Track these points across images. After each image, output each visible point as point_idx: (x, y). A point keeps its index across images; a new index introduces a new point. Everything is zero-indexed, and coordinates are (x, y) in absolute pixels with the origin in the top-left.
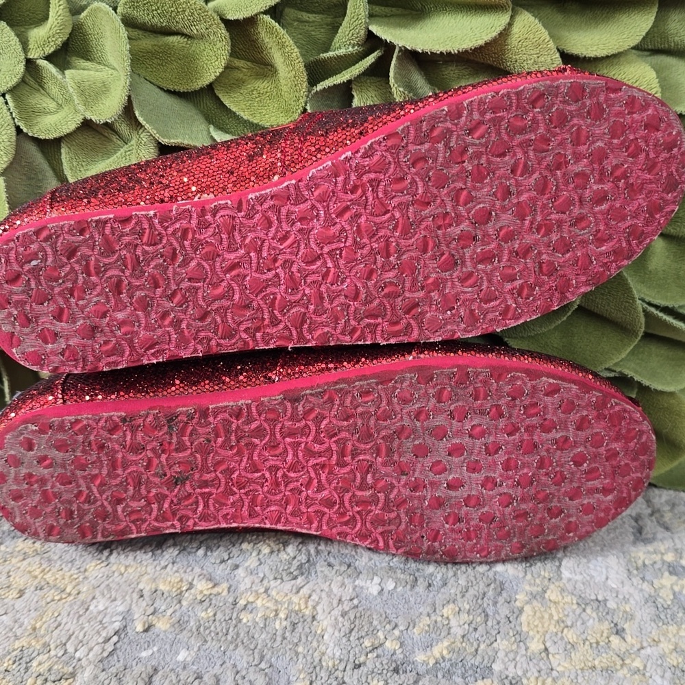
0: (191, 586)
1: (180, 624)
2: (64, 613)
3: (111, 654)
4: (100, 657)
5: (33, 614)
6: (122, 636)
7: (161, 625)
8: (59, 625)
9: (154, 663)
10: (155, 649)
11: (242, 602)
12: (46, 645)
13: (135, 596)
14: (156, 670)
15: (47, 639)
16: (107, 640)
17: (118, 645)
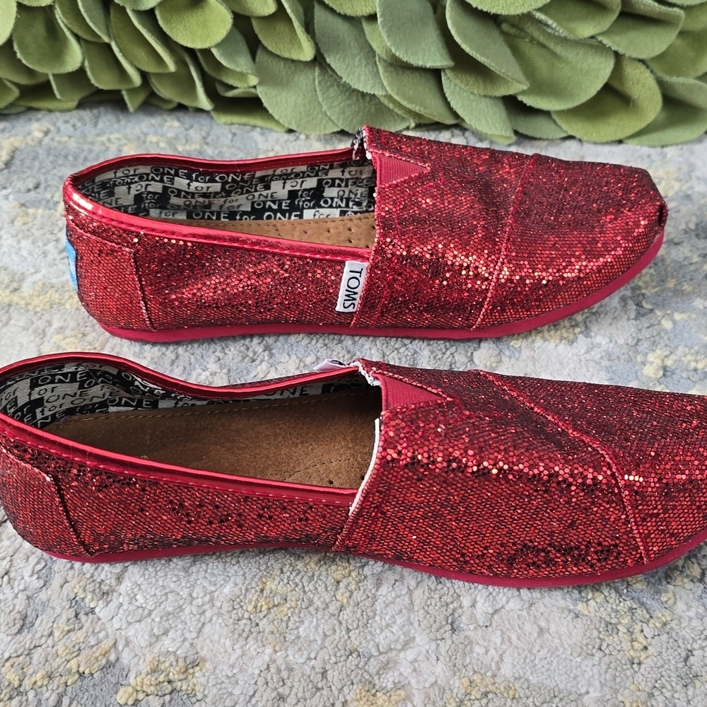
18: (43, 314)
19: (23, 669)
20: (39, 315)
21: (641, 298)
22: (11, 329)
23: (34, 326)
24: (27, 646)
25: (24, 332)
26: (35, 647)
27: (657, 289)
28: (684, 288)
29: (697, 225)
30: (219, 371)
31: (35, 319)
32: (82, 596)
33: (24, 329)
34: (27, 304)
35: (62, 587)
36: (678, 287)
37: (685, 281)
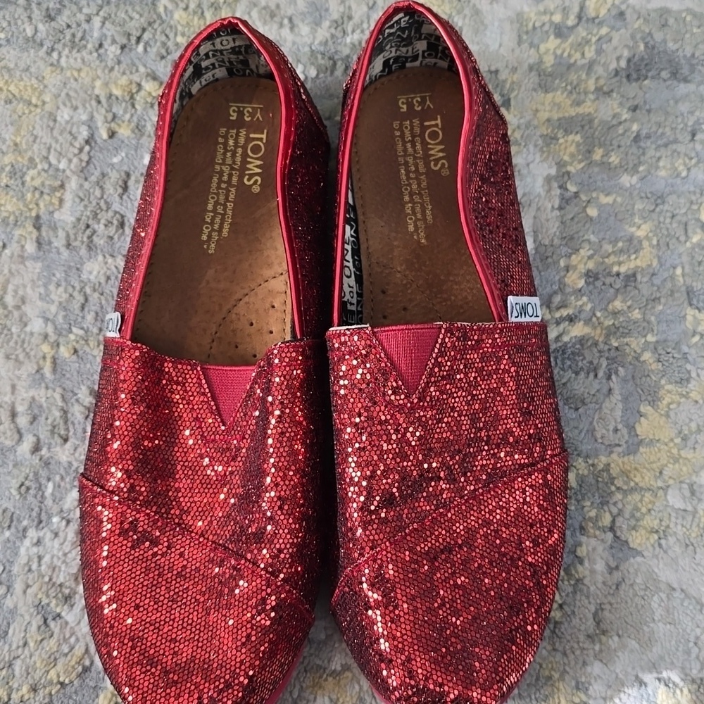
0: (140, 87)
1: (139, 130)
2: (37, 127)
3: (88, 163)
4: (80, 168)
5: (11, 129)
6: (93, 144)
7: (124, 132)
8: (36, 137)
9: (125, 168)
10: (123, 154)
12: (31, 160)
13: (94, 103)
14: (128, 175)
15: (30, 153)
16: (81, 150)
17: (92, 154)
19: (8, 683)
21: (566, 177)
24: (7, 659)
26: (14, 658)
27: (582, 164)
28: (611, 160)
29: (629, 61)
32: (47, 601)
35: (25, 592)
36: (605, 159)
37: (613, 150)
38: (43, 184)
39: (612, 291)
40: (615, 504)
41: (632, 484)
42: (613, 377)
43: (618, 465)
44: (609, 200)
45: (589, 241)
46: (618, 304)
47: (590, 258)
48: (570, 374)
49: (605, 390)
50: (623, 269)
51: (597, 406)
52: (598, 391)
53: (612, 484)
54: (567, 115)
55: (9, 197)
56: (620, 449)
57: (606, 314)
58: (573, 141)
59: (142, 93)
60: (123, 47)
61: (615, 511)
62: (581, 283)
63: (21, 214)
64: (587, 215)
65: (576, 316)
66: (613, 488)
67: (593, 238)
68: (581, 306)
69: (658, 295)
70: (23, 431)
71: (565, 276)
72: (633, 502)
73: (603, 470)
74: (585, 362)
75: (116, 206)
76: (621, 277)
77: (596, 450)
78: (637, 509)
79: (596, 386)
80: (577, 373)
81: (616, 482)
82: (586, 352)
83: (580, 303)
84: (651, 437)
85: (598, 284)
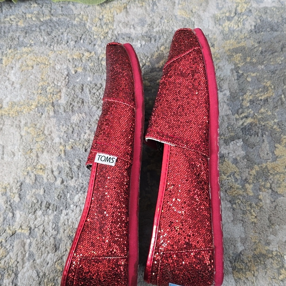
0: (83, 55)
1: (85, 69)
2: (49, 72)
3: (68, 82)
4: (66, 84)
5: (40, 74)
6: (69, 76)
7: (80, 70)
8: (49, 76)
9: (82, 83)
10: (80, 78)
11: (100, 58)
12: (48, 83)
13: (68, 62)
14: (83, 85)
15: (48, 81)
16: (65, 78)
17: (69, 79)
18: (16, 118)
19: (62, 264)
20: (15, 118)
21: (238, 69)
22: (6, 127)
23: (15, 124)
24: (60, 256)
25: (12, 127)
26: (63, 256)
27: (243, 63)
28: (253, 61)
29: (255, 26)
30: (91, 133)
31: (14, 121)
32: (72, 235)
33: (12, 126)
34: (9, 114)
35: (64, 232)
36: (251, 61)
37: (253, 57)
38: (53, 91)
39: (260, 106)
40: (271, 179)
41: (276, 172)
42: (264, 135)
43: (270, 165)
44: (255, 75)
45: (249, 90)
46: (262, 110)
47: (250, 95)
48: (248, 136)
49: (262, 141)
50: (263, 98)
51: (260, 146)
52: (259, 141)
53: (269, 172)
54: (235, 47)
55: (42, 97)
56: (270, 161)
57: (259, 114)
58: (239, 56)
59: (84, 57)
60: (76, 42)
61: (271, 182)
62: (248, 104)
63: (47, 102)
64: (247, 81)
65: (248, 116)
66: (269, 174)
67: (250, 88)
68: (249, 112)
69: (276, 105)
70: (56, 177)
71: (242, 103)
72: (277, 178)
73: (265, 168)
74: (253, 131)
75: (80, 96)
76: (262, 101)
77: (261, 161)
78: (279, 180)
79: (258, 139)
80: (251, 136)
81: (270, 172)
82: (253, 128)
83: (249, 111)
84: (281, 155)
85: (255, 104)
